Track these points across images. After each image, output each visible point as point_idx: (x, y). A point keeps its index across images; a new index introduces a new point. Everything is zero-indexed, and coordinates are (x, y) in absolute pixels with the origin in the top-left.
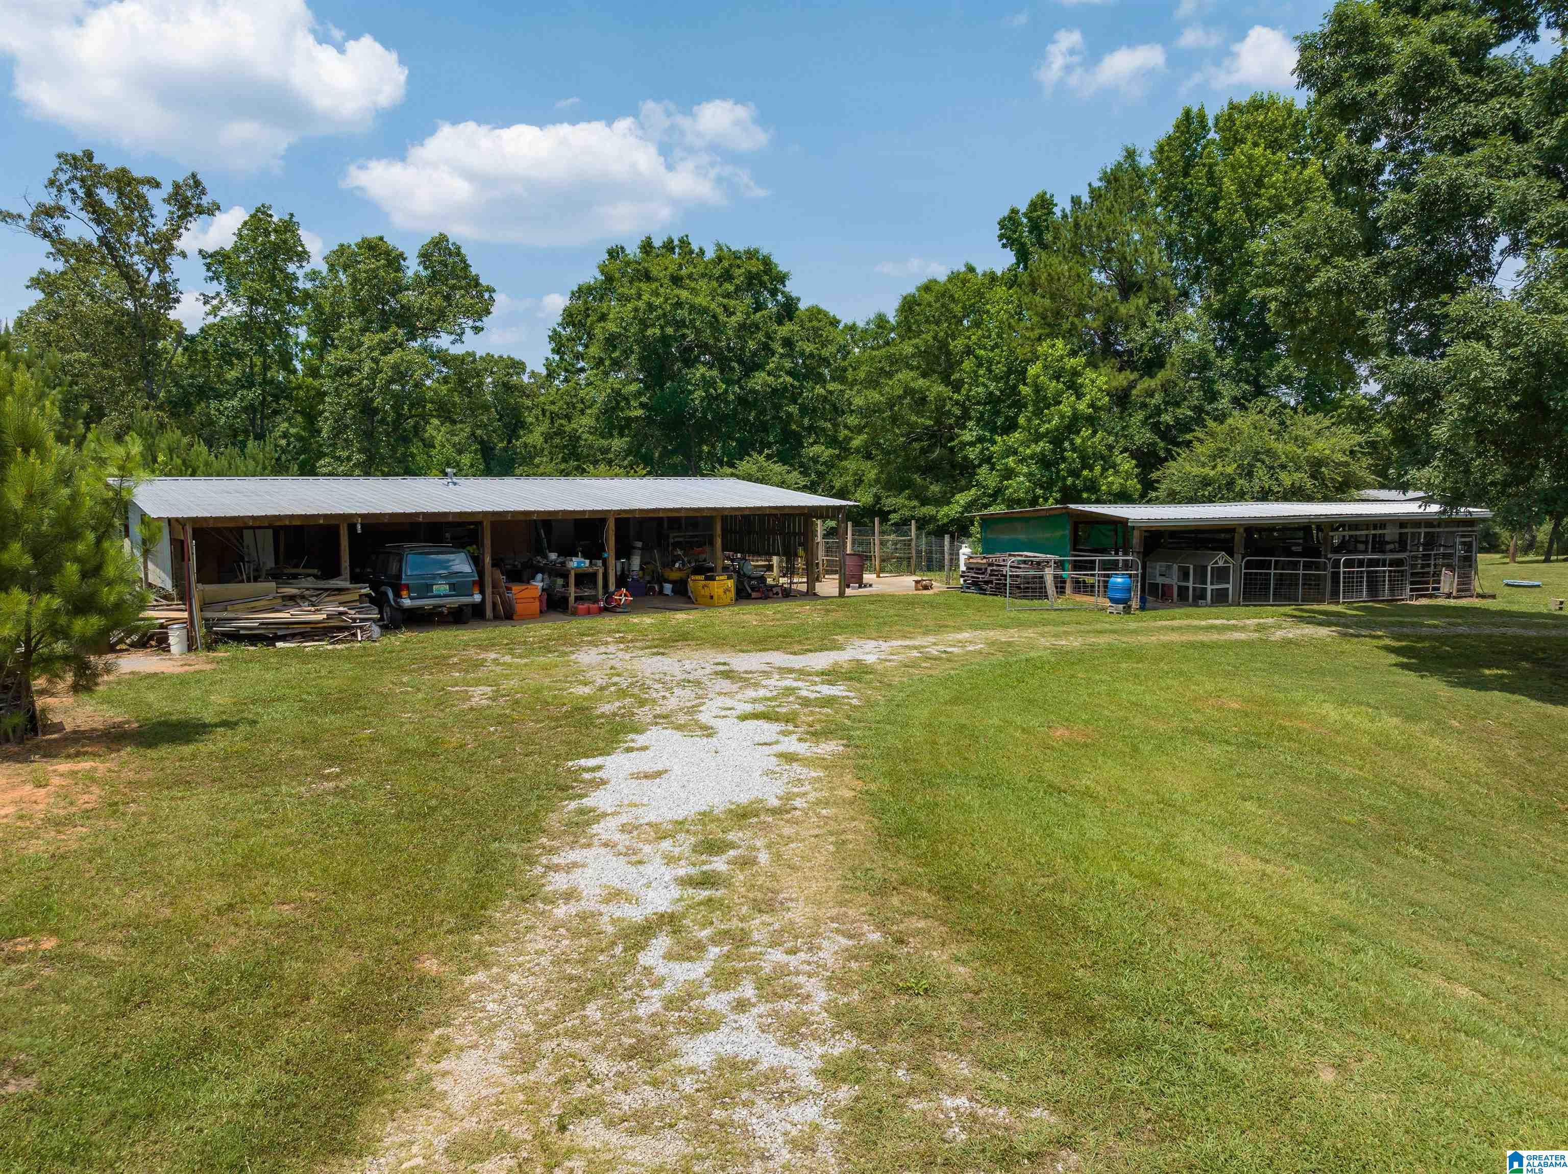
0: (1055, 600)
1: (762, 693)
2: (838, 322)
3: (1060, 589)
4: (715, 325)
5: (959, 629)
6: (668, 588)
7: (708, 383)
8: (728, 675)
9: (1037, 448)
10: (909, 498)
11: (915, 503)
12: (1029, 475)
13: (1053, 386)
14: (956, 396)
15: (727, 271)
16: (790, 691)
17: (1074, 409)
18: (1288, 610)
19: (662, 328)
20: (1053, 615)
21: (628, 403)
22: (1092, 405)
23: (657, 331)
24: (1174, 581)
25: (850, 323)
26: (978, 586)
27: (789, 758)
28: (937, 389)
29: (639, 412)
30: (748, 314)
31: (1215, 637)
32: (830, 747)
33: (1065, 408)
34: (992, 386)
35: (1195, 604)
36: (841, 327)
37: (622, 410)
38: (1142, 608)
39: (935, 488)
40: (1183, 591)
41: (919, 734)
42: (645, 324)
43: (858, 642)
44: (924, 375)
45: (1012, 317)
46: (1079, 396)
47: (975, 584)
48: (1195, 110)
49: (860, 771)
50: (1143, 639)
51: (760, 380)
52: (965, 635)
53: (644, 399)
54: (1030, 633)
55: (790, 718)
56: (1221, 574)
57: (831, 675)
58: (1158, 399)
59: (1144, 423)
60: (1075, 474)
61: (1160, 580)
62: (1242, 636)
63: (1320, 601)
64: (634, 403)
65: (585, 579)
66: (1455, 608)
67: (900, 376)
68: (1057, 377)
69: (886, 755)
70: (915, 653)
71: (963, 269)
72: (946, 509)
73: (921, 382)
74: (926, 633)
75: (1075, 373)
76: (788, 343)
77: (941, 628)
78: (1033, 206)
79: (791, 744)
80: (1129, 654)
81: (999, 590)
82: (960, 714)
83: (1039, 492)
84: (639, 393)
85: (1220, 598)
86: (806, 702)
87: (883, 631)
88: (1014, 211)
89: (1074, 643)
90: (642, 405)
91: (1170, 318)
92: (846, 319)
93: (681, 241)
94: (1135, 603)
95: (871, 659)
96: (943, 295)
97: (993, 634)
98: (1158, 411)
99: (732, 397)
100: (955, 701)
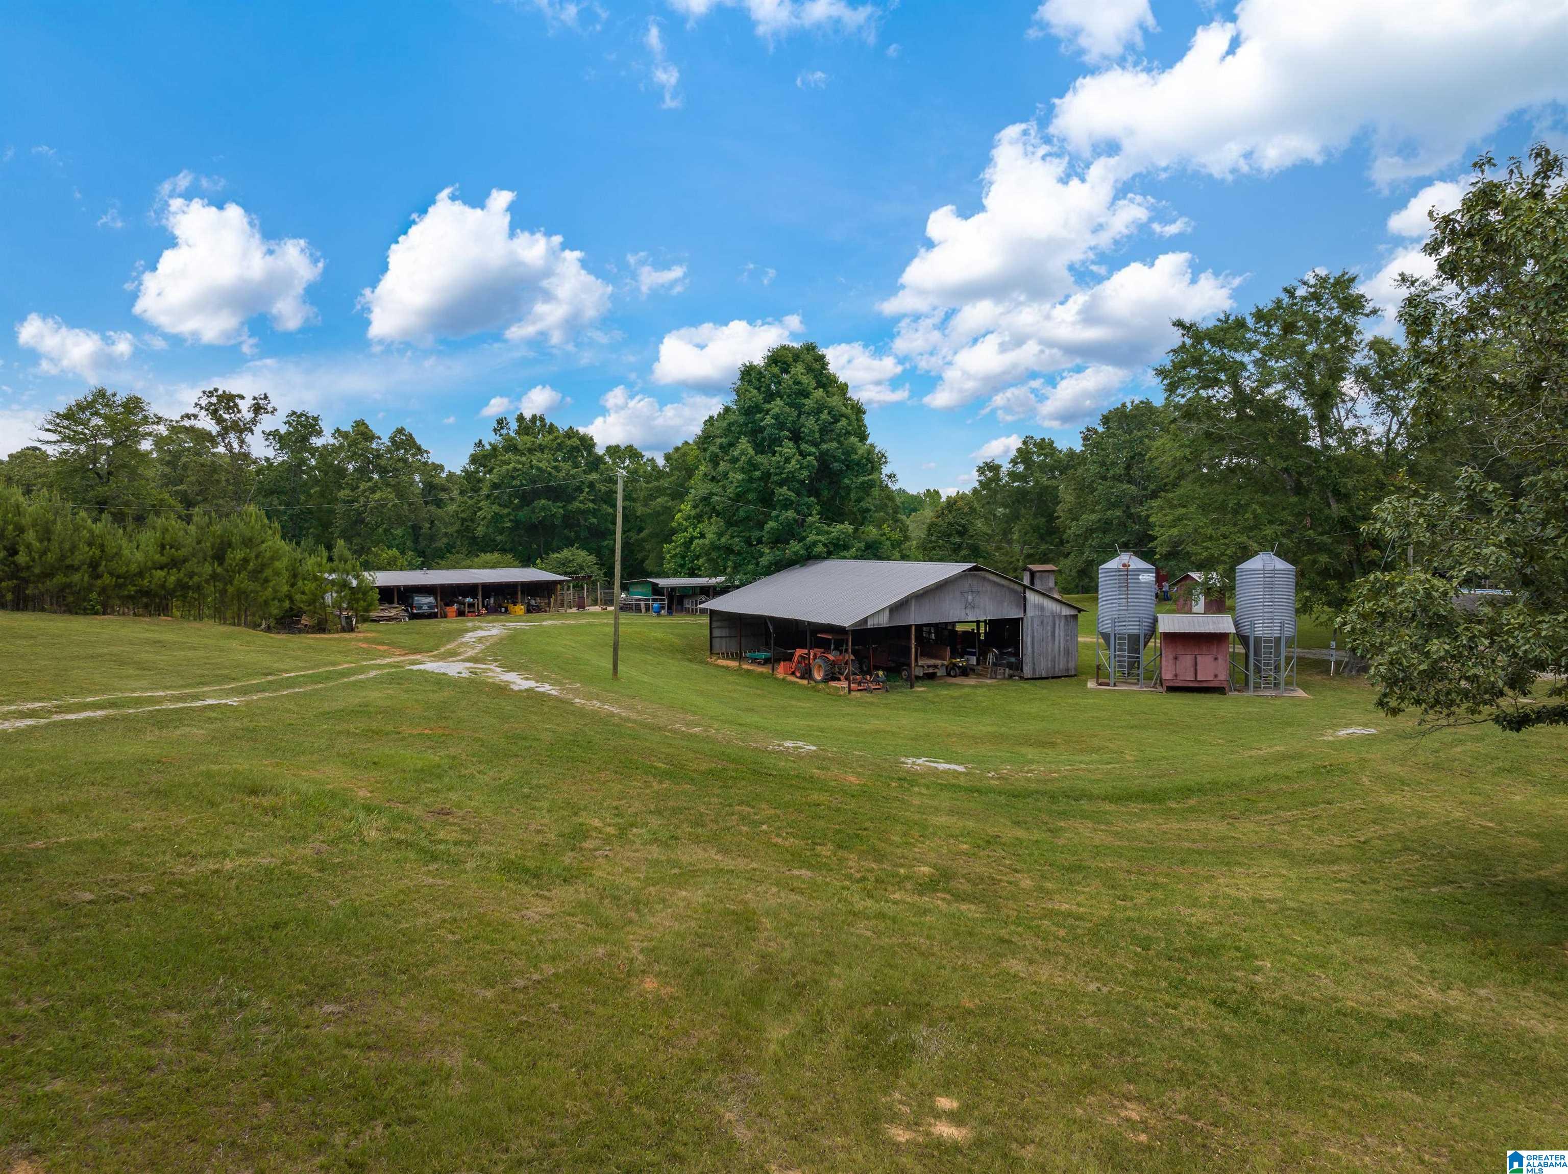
4: (551, 479)
19: (522, 481)
21: (503, 519)
24: (689, 606)
29: (509, 525)
37: (500, 523)
51: (575, 505)
64: (506, 520)
65: (471, 605)
88: (711, 418)
94: (664, 613)
99: (559, 516)
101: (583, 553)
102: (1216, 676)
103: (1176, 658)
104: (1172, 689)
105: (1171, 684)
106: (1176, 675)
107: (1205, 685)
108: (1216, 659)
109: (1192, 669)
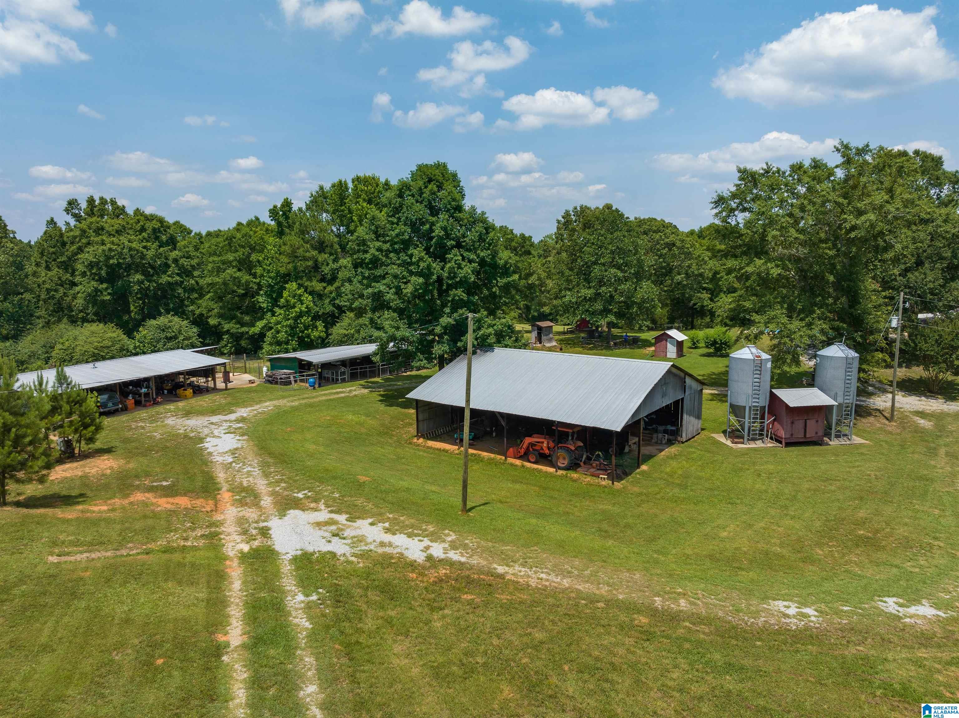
0: (294, 386)
1: (224, 428)
2: (191, 231)
3: (296, 381)
4: (143, 257)
5: (265, 401)
6: (166, 392)
7: (140, 282)
8: (212, 423)
9: (289, 322)
10: (235, 324)
11: (238, 326)
12: (286, 332)
13: (293, 301)
14: (254, 280)
15: (143, 226)
16: (230, 426)
17: (301, 310)
18: (362, 382)
19: (117, 259)
20: (292, 393)
21: (102, 293)
22: (307, 307)
23: (116, 262)
24: (330, 376)
25: (198, 232)
26: (270, 382)
27: (239, 440)
28: (245, 277)
29: (108, 297)
30: (157, 250)
31: (337, 396)
32: (245, 437)
33: (297, 309)
34: (270, 281)
35: (336, 383)
36: (193, 234)
37: (99, 296)
38: (320, 386)
39: (247, 318)
40: (333, 379)
41: (261, 433)
42: (108, 258)
43: (240, 409)
44: (239, 270)
45: (276, 253)
46: (302, 304)
47: (269, 381)
48: (343, 180)
49: (253, 441)
50: (315, 400)
51: (164, 279)
52: (267, 404)
53: (109, 291)
54: (285, 401)
55: (234, 433)
56: (343, 373)
57: (238, 421)
58: (333, 295)
59: (330, 302)
60: (302, 332)
61: (326, 376)
62: (343, 395)
63: (374, 377)
64: (105, 293)
66: (416, 375)
67: (228, 271)
68: (294, 297)
69: (256, 437)
70: (255, 412)
71: (254, 219)
72: (253, 329)
73: (238, 274)
74: (257, 404)
75: (300, 296)
76: (176, 261)
77: (260, 402)
78: (283, 206)
79: (238, 438)
80: (311, 406)
81: (276, 383)
82: (268, 428)
83: (290, 338)
84: (107, 289)
85: (343, 380)
86: (236, 429)
87: (244, 404)
88: (275, 207)
89: (296, 403)
90: (109, 294)
91: (337, 262)
92: (195, 229)
93: (111, 200)
94: (317, 386)
95: (245, 415)
96: (246, 235)
97: (276, 402)
98: (334, 299)
99: (152, 288)
100: (267, 425)
101: (176, 319)
102: (816, 433)
103: (792, 423)
104: (788, 445)
105: (789, 441)
106: (792, 435)
107: (809, 440)
108: (817, 421)
109: (803, 430)
